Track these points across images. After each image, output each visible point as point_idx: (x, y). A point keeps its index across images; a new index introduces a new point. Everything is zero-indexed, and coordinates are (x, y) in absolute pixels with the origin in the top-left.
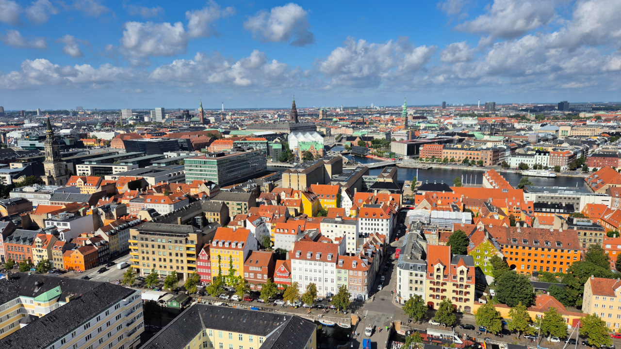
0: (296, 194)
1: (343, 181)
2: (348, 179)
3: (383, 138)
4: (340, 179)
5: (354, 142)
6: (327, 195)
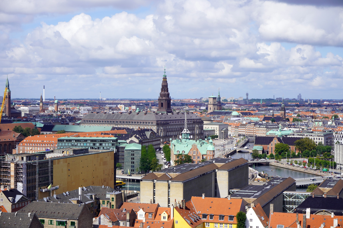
0: (164, 214)
1: (249, 196)
2: (257, 194)
3: (320, 141)
4: (244, 193)
5: (269, 146)
6: (220, 216)
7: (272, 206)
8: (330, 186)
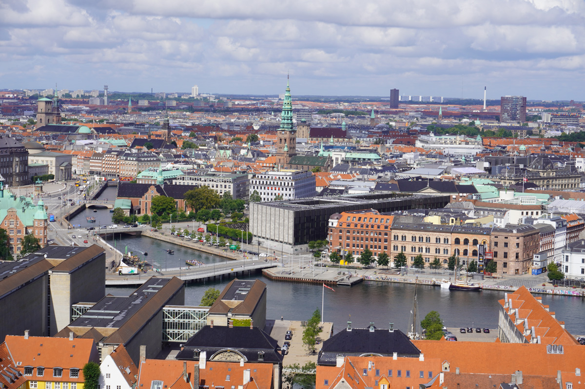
1: (104, 323)
2: (119, 318)
3: (227, 189)
4: (96, 317)
5: (141, 200)
6: (55, 370)
7: (143, 350)
8: (240, 297)
